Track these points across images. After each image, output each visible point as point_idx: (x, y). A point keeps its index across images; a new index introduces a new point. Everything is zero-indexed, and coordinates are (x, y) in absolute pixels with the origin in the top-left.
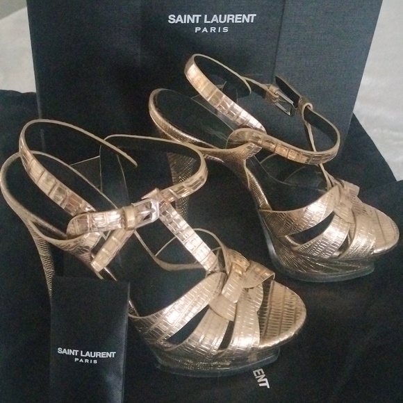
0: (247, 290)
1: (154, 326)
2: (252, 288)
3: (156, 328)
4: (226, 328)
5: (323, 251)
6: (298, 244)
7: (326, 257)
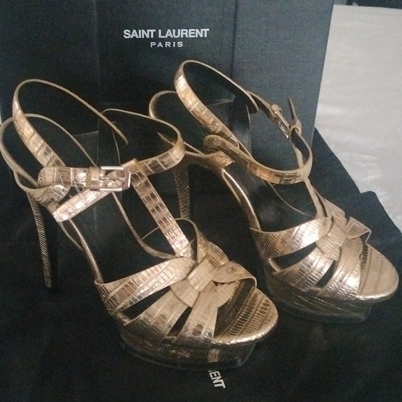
0: (216, 283)
1: (112, 294)
2: (223, 284)
3: (113, 298)
4: (182, 312)
5: (300, 283)
6: (278, 270)
7: (304, 290)
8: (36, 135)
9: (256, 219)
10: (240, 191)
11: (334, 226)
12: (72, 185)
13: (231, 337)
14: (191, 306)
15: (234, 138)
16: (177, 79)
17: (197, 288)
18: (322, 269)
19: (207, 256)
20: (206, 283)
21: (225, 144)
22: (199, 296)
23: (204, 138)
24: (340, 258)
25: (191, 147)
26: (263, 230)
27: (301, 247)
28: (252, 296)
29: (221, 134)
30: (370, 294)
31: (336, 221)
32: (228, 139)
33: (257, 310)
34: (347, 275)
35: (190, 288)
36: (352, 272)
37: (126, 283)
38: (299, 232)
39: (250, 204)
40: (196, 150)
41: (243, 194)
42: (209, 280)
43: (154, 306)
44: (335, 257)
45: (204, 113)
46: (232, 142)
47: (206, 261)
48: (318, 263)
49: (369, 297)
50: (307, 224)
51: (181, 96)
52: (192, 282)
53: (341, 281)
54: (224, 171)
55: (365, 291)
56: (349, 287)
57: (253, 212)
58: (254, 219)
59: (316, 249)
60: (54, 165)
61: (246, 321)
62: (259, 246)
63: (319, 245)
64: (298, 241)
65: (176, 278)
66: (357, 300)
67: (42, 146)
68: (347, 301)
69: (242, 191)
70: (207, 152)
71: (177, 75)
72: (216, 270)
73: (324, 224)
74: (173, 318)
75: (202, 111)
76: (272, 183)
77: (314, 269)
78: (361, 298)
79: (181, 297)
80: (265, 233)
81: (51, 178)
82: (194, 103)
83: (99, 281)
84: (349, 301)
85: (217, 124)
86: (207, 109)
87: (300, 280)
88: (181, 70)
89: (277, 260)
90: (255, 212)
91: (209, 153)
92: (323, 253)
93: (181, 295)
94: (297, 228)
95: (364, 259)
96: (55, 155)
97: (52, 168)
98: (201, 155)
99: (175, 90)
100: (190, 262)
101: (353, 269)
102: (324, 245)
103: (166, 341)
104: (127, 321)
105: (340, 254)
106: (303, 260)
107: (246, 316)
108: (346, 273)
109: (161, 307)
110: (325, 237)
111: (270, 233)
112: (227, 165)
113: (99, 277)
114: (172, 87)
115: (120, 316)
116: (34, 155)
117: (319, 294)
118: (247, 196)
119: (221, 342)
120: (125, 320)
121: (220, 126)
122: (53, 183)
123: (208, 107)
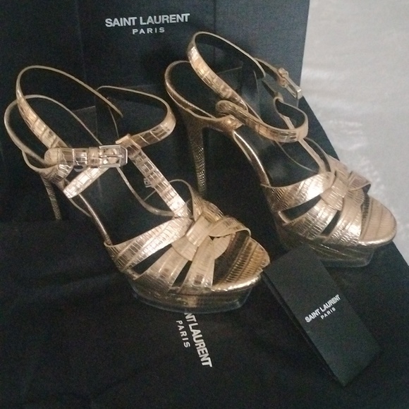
0: (212, 238)
1: (120, 254)
2: (218, 237)
3: (121, 257)
4: (183, 266)
5: (307, 232)
6: (287, 221)
7: (310, 239)
8: (39, 120)
9: (266, 175)
10: (250, 151)
11: (337, 180)
12: (74, 164)
13: (229, 284)
14: (191, 260)
15: (242, 102)
16: (190, 50)
17: (195, 243)
18: (326, 219)
19: (203, 214)
20: (203, 239)
21: (235, 108)
22: (197, 250)
23: (216, 103)
24: (343, 207)
25: (204, 112)
26: (272, 186)
27: (307, 200)
28: (247, 245)
29: (231, 99)
30: (371, 240)
31: (339, 175)
32: (237, 103)
33: (251, 258)
34: (349, 224)
35: (189, 244)
36: (354, 220)
37: (131, 244)
38: (305, 186)
39: (259, 163)
40: (209, 115)
41: (253, 153)
42: (206, 236)
43: (158, 262)
44: (338, 207)
45: (215, 81)
46: (242, 106)
47: (203, 218)
48: (322, 214)
49: (371, 243)
50: (311, 178)
51: (194, 66)
52: (190, 239)
53: (344, 229)
54: (235, 133)
55: (366, 237)
56: (352, 234)
57: (263, 170)
58: (264, 176)
59: (321, 201)
60: (57, 147)
61: (241, 268)
62: (269, 200)
63: (323, 197)
64: (304, 195)
65: (175, 237)
66: (360, 245)
67: (45, 130)
68: (350, 247)
69: (252, 151)
70: (218, 116)
71: (189, 47)
72: (212, 225)
73: (328, 178)
74: (175, 272)
75: (213, 79)
76: (280, 143)
77: (319, 219)
78: (363, 243)
79: (182, 253)
80: (275, 188)
81: (56, 158)
82: (205, 72)
83: (108, 244)
84: (353, 247)
85: (227, 90)
86: (217, 77)
87: (307, 229)
88: (193, 42)
89: (286, 213)
90: (265, 170)
91: (220, 117)
92: (327, 204)
93: (181, 251)
94: (302, 183)
95: (365, 209)
96: (58, 137)
97: (56, 150)
98: (214, 119)
99: (188, 60)
100: (187, 221)
101: (355, 218)
102: (328, 197)
103: (172, 291)
104: (136, 276)
105: (343, 204)
106: (309, 211)
107: (242, 264)
108: (349, 222)
109: (165, 263)
110: (328, 190)
111: (278, 188)
112: (237, 127)
113: (108, 240)
114: (186, 57)
115: (130, 271)
116: (39, 138)
117: (324, 242)
118: (257, 155)
119: (219, 289)
120: (134, 275)
121: (230, 92)
122: (58, 163)
123: (218, 75)
